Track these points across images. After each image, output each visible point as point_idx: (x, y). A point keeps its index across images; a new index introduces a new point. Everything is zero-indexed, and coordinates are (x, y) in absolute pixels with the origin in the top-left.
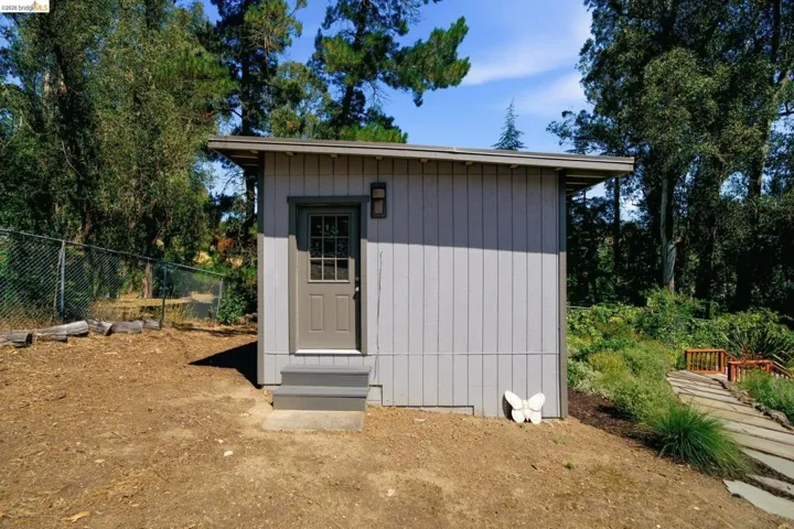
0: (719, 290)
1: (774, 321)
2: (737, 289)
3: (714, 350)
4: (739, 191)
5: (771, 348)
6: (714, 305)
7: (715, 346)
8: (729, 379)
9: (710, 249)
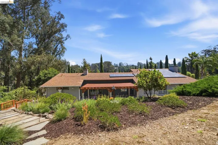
0: (11, 83)
1: (27, 89)
2: (17, 82)
3: (11, 101)
4: (16, 55)
5: (26, 95)
6: (10, 88)
7: (11, 100)
8: (16, 108)
9: (9, 71)
